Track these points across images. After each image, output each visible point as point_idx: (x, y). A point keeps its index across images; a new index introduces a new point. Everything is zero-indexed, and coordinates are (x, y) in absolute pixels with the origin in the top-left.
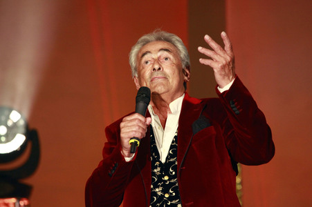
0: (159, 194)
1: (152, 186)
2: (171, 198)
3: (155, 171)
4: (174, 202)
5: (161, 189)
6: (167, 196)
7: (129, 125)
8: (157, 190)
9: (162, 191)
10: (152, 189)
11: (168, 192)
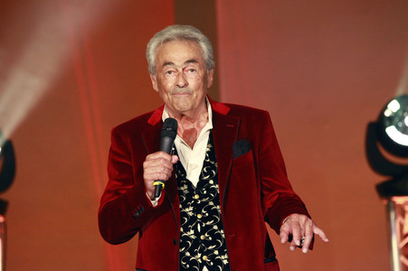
0: (191, 214)
1: (181, 206)
2: (204, 219)
3: (182, 188)
4: (208, 223)
5: (191, 208)
6: (199, 216)
7: (153, 165)
8: (187, 210)
9: (193, 211)
10: (181, 209)
11: (200, 213)
